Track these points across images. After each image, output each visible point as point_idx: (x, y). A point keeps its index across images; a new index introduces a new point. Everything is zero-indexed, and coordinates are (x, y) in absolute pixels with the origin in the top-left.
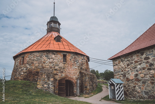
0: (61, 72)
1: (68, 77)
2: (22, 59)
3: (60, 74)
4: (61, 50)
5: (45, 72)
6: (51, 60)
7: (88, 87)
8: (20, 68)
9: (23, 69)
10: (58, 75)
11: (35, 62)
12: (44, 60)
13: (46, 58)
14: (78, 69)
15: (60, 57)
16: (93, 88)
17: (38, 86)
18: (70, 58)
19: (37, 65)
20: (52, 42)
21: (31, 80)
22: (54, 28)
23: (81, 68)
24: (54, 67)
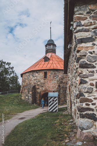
1: (47, 90)
4: (42, 69)
6: (35, 78)
7: (63, 99)
10: (39, 89)
11: (26, 80)
14: (58, 83)
15: (41, 74)
20: (41, 63)
22: (49, 49)
23: (61, 82)
24: (37, 83)
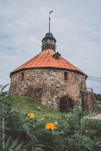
0: (63, 90)
1: (69, 96)
2: (21, 75)
3: (62, 92)
4: (63, 67)
5: (49, 89)
6: (53, 77)
7: (90, 106)
8: (19, 84)
9: (24, 85)
10: (59, 92)
11: (36, 79)
12: (46, 77)
13: (48, 75)
14: (79, 87)
15: (61, 74)
17: (42, 102)
18: (71, 76)
19: (38, 81)
20: (51, 59)
21: (33, 96)
22: (50, 45)
23: (81, 87)
24: (56, 85)
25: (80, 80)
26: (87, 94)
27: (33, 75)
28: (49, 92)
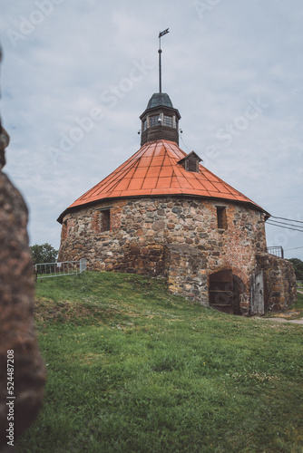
0: (214, 254)
2: (101, 215)
3: (212, 259)
4: (213, 194)
5: (185, 254)
6: (188, 222)
7: (282, 294)
8: (98, 240)
9: (111, 243)
11: (145, 226)
12: (171, 221)
13: (175, 215)
14: (253, 246)
16: (291, 298)
17: (171, 287)
18: (234, 217)
19: (151, 232)
20: (178, 171)
21: (139, 272)
22: (166, 128)
23: (258, 245)
24: (197, 241)
25: (255, 227)
26: (275, 262)
27: (137, 215)
28: (186, 261)
